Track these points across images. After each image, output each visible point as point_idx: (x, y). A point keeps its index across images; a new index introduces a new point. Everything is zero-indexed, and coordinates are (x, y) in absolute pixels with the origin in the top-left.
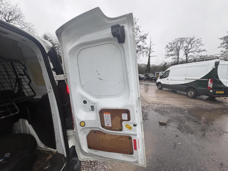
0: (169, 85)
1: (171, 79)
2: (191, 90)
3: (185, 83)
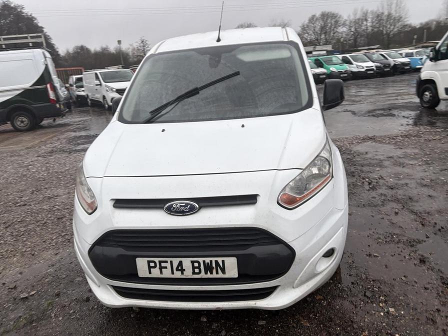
2: (20, 115)
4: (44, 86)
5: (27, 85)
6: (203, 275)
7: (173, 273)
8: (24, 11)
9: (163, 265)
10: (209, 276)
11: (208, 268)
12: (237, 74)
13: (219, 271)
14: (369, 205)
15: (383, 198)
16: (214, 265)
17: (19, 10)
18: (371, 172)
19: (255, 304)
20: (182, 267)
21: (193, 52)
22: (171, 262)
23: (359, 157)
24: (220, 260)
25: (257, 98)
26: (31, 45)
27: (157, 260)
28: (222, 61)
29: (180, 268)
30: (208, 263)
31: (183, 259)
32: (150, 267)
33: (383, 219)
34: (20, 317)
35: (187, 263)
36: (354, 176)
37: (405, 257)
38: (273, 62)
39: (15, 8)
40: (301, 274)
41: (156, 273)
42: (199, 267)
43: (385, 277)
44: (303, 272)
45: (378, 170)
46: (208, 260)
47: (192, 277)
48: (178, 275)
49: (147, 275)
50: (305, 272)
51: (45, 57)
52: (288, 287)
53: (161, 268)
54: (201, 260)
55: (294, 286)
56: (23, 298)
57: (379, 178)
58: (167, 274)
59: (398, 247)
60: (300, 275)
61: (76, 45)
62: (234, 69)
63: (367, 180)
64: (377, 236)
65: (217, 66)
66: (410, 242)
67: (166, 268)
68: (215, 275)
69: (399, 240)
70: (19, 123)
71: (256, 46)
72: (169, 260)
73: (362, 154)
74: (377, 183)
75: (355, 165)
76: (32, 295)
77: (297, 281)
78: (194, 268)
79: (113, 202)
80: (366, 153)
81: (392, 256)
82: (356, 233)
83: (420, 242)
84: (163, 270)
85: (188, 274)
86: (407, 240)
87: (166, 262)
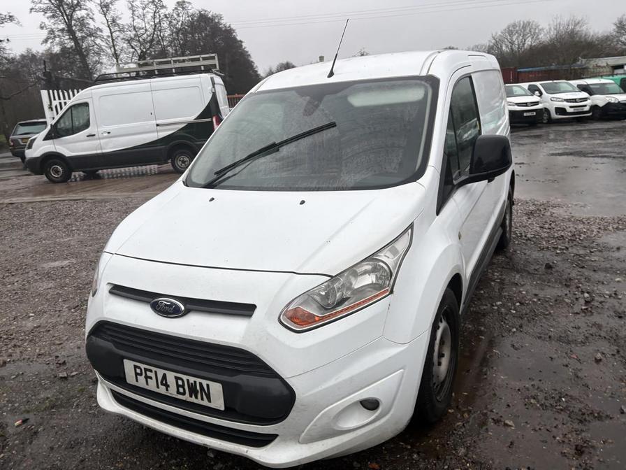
0: (103, 154)
1: (106, 135)
2: (182, 154)
3: (160, 138)
4: (209, 120)
5: (191, 118)
6: (186, 397)
7: (158, 387)
8: (222, 22)
9: (149, 374)
10: (193, 400)
11: (193, 390)
12: (332, 125)
13: (204, 397)
14: (560, 339)
15: (594, 330)
16: (198, 388)
17: (217, 21)
18: (603, 283)
19: (247, 452)
20: (166, 382)
21: (293, 92)
22: (156, 372)
23: (600, 254)
24: (205, 383)
25: (343, 162)
26: (203, 68)
27: (143, 366)
28: (321, 107)
29: (164, 382)
30: (192, 384)
31: (167, 373)
32: (137, 374)
33: (567, 366)
34: (48, 398)
35: (171, 376)
36: (567, 286)
37: (554, 437)
38: (388, 109)
39: (212, 19)
40: (310, 426)
41: (141, 382)
42: (183, 386)
43: (497, 461)
44: (312, 423)
45: (618, 282)
46: (192, 380)
47: (177, 397)
48: (162, 390)
49: (134, 383)
50: (315, 425)
51: (214, 84)
52: (291, 439)
53: (147, 377)
54: (185, 377)
55: (300, 441)
56: (62, 378)
57: (610, 296)
58: (152, 386)
59: (555, 419)
60: (308, 428)
61: (281, 62)
62: (331, 118)
63: (586, 295)
64: (534, 392)
65: (312, 113)
66: (583, 414)
67: (151, 378)
68: (199, 401)
69: (567, 407)
70: (180, 163)
71: (374, 84)
72: (154, 369)
73: (609, 249)
74: (601, 303)
75: (583, 267)
76: (73, 376)
77: (303, 434)
78: (178, 386)
79: (109, 287)
80: (618, 249)
81: (534, 430)
82: (503, 380)
83: (599, 418)
84: (149, 380)
85: (172, 391)
86: (580, 410)
87: (151, 371)
